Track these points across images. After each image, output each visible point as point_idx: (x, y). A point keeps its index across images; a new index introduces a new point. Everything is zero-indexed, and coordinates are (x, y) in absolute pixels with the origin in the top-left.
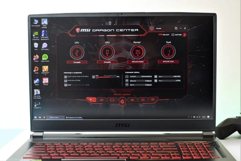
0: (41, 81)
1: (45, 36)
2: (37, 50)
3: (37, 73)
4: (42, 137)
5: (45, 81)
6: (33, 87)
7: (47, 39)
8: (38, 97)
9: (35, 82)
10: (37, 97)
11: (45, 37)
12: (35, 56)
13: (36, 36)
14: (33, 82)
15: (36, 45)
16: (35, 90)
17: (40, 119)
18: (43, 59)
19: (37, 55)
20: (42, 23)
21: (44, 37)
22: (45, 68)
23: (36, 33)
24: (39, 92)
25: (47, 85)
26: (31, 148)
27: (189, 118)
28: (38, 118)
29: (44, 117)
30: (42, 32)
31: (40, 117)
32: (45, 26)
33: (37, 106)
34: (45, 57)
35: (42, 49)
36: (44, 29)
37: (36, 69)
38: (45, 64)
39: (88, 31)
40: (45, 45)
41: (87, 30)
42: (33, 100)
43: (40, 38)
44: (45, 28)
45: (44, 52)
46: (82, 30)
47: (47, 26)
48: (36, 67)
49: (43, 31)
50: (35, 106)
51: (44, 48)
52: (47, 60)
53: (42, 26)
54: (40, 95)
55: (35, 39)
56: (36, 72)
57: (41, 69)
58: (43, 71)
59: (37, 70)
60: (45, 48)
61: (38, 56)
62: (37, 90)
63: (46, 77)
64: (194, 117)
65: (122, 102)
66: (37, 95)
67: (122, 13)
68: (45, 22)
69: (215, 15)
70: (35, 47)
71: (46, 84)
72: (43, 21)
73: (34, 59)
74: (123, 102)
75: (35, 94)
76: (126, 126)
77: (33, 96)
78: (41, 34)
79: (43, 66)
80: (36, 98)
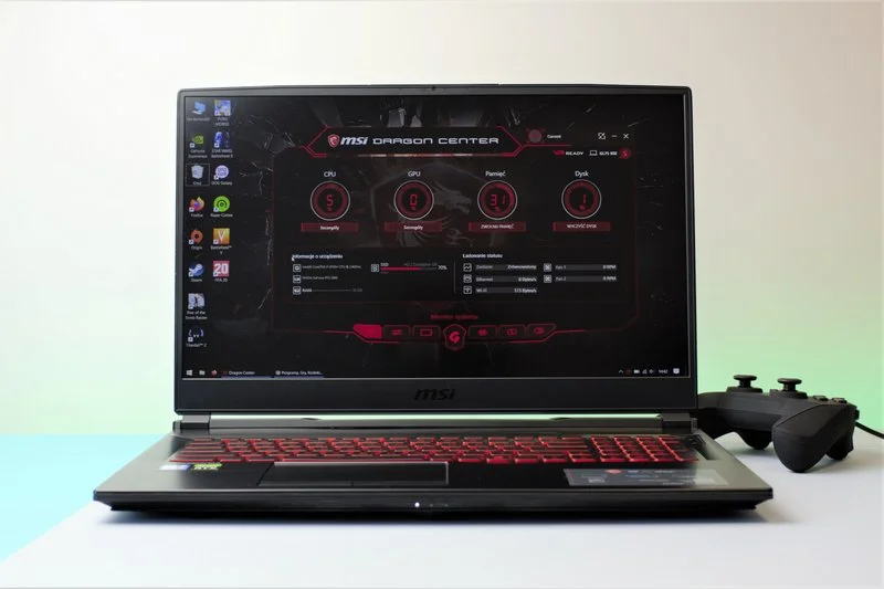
0: (209, 269)
1: (222, 146)
2: (199, 184)
3: (198, 248)
4: (206, 427)
5: (220, 270)
6: (185, 286)
7: (228, 156)
8: (199, 315)
9: (192, 272)
10: (195, 315)
11: (224, 151)
12: (193, 202)
13: (197, 147)
14: (185, 272)
15: (198, 172)
16: (192, 296)
17: (202, 377)
18: (216, 209)
19: (199, 199)
20: (217, 113)
21: (219, 151)
22: (222, 235)
23: (200, 139)
24: (201, 302)
25: (225, 280)
26: (176, 454)
27: (621, 375)
28: (196, 375)
29: (215, 372)
30: (215, 135)
31: (202, 373)
32: (223, 119)
33: (196, 341)
34: (221, 205)
35: (213, 183)
36: (222, 129)
37: (197, 236)
38: (222, 223)
39: (361, 142)
40: (222, 172)
41: (358, 140)
42: (185, 324)
43: (208, 153)
44: (223, 124)
45: (220, 190)
46: (344, 139)
47: (231, 119)
48: (195, 232)
49: (218, 134)
50: (190, 339)
51: (220, 180)
52: (225, 212)
53: (215, 119)
54: (204, 309)
55: (196, 154)
56: (195, 244)
57: (209, 237)
58: (216, 242)
59: (199, 240)
60: (224, 180)
61: (201, 202)
62: (197, 295)
63: (221, 259)
64: (636, 372)
65: (454, 337)
66: (196, 309)
67: (434, 87)
68: (225, 109)
69: (686, 91)
70: (194, 176)
71: (222, 278)
72: (219, 108)
73: (191, 210)
74: (458, 338)
75: (191, 306)
76: (446, 397)
77: (184, 314)
78: (214, 142)
79: (215, 230)
80: (193, 318)
